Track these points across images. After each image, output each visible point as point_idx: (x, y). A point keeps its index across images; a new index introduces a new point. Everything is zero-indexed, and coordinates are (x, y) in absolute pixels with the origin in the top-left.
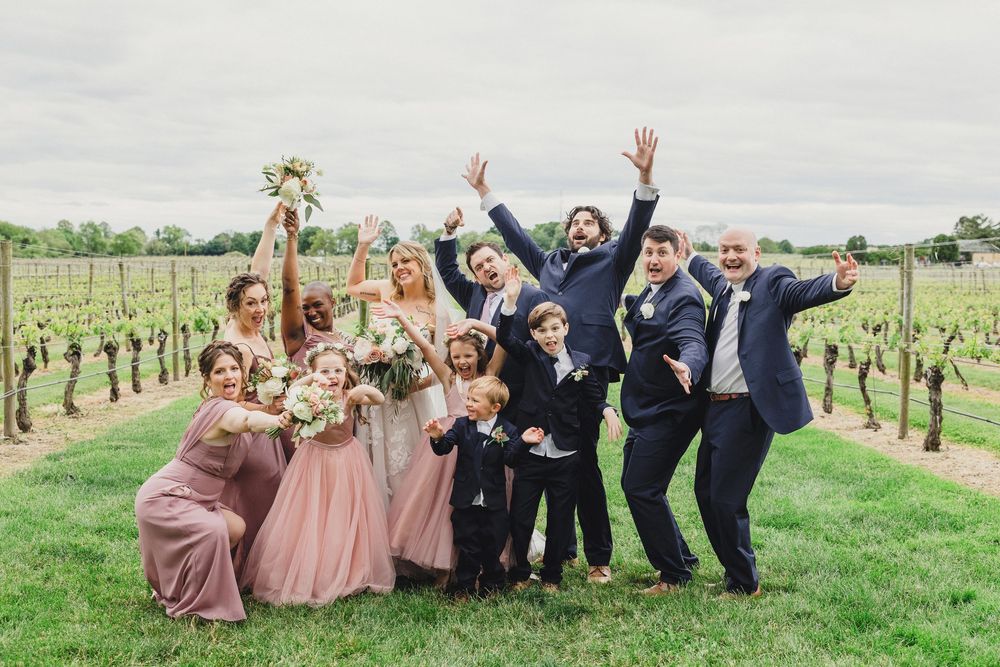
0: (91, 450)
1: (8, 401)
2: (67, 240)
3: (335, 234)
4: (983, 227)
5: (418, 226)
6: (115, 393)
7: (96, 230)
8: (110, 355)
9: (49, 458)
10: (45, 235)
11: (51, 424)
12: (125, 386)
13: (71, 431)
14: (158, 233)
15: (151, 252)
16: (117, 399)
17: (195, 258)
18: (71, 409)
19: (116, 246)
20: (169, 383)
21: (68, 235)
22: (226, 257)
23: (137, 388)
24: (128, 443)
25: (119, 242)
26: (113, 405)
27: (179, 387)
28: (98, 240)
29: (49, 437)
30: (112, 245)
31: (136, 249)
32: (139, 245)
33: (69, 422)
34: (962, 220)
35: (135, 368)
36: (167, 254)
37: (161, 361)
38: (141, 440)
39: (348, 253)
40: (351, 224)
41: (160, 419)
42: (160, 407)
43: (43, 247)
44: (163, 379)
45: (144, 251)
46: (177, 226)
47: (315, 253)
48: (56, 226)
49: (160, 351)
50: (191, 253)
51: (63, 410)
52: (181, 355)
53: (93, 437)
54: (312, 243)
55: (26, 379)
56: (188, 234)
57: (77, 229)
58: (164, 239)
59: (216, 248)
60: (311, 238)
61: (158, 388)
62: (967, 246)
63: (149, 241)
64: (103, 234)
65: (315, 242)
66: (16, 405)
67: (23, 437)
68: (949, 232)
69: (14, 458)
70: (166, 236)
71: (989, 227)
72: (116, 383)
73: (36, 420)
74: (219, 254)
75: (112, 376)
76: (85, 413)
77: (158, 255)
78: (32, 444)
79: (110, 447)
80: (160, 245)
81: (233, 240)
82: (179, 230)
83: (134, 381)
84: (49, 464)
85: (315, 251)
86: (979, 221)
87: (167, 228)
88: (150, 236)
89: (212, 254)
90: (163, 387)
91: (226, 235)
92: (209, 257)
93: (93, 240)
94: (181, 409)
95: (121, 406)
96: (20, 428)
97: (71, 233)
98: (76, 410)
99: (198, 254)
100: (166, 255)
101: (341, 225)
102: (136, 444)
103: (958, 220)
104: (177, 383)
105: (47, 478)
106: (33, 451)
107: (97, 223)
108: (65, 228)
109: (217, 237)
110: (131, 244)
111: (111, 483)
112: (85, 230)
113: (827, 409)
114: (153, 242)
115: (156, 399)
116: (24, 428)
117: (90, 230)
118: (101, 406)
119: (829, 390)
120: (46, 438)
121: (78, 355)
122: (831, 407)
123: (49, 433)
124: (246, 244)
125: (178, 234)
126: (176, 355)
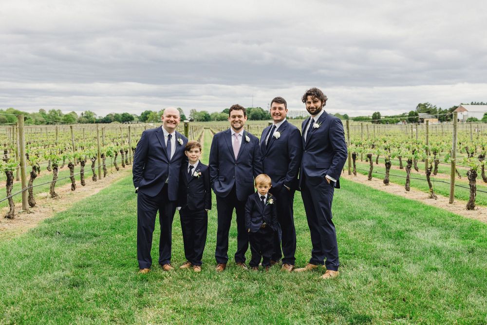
0: (67, 217)
1: (24, 192)
2: (44, 117)
3: (158, 114)
4: (428, 107)
5: (193, 110)
6: (73, 186)
7: (56, 113)
8: (71, 168)
9: (46, 221)
10: (34, 115)
11: (45, 202)
12: (78, 182)
13: (55, 206)
14: (82, 114)
15: (80, 122)
16: (75, 189)
18: (53, 195)
19: (65, 120)
20: (98, 181)
21: (44, 115)
22: (112, 124)
23: (83, 183)
24: (84, 213)
25: (66, 118)
26: (73, 192)
27: (102, 182)
28: (57, 117)
29: (44, 210)
30: (63, 120)
31: (73, 121)
32: (74, 119)
33: (53, 201)
34: (420, 105)
35: (82, 175)
37: (93, 171)
38: (90, 211)
42: (95, 193)
43: (33, 120)
44: (94, 179)
45: (76, 121)
46: (90, 111)
47: (149, 122)
48: (38, 112)
49: (93, 166)
50: (97, 122)
51: (50, 195)
52: (102, 167)
53: (65, 209)
54: (148, 118)
55: (32, 182)
56: (95, 114)
57: (47, 113)
58: (85, 117)
59: (107, 120)
60: (148, 116)
61: (93, 183)
62: (423, 115)
63: (79, 117)
64: (59, 114)
66: (27, 193)
67: (32, 210)
68: (414, 110)
69: (28, 221)
70: (86, 115)
71: (430, 108)
72: (74, 182)
73: (37, 201)
74: (109, 123)
75: (72, 179)
76: (60, 196)
77: (83, 123)
78: (36, 214)
79: (76, 215)
80: (84, 119)
81: (115, 117)
82: (91, 113)
83: (82, 180)
84: (46, 225)
85: (150, 121)
86: (427, 105)
87: (86, 112)
88: (79, 114)
89: (106, 123)
90: (95, 182)
91: (111, 115)
92: (105, 124)
93: (55, 117)
95: (77, 192)
96: (30, 205)
97: (45, 114)
98: (57, 195)
99: (100, 123)
100: (86, 123)
102: (88, 213)
103: (418, 105)
104: (101, 180)
105: (46, 233)
106: (37, 218)
107: (56, 110)
108: (42, 112)
109: (108, 115)
110: (71, 119)
111: (80, 237)
112: (51, 113)
113: (408, 189)
114: (81, 118)
115: (92, 189)
116: (32, 205)
117: (53, 113)
118: (68, 193)
119: (408, 180)
120: (43, 210)
121: (57, 169)
122: (409, 188)
123: (44, 207)
124: (120, 119)
125: (91, 114)
126: (99, 167)
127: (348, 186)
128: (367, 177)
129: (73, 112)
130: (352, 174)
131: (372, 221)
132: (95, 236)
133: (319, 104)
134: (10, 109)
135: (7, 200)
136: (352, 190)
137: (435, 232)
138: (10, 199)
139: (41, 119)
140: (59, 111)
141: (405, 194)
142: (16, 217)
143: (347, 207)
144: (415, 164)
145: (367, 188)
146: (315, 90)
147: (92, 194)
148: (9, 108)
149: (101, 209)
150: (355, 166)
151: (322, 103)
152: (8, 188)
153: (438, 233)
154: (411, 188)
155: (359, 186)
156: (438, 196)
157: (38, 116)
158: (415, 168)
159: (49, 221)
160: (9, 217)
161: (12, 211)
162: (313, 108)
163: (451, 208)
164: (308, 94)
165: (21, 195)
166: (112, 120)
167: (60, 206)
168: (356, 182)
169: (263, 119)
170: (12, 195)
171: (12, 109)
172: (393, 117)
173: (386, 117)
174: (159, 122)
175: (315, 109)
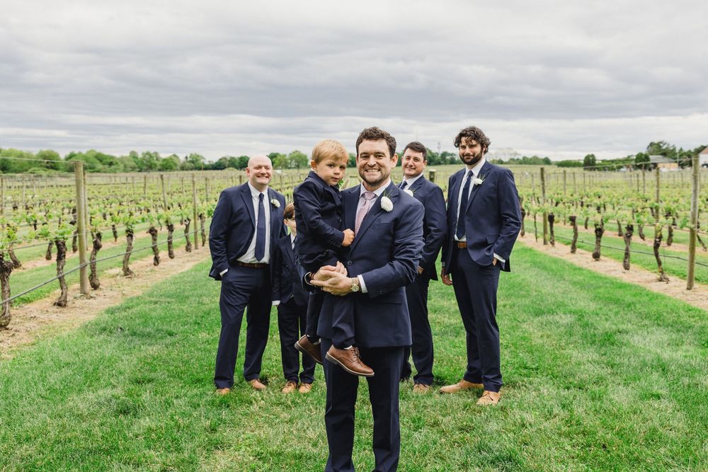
0: (138, 304)
1: (82, 269)
3: (287, 157)
4: (664, 147)
6: (157, 260)
7: (151, 157)
8: (153, 235)
9: (107, 311)
11: (114, 283)
12: (163, 254)
13: (127, 288)
14: (186, 158)
15: (183, 168)
16: (158, 263)
17: (208, 171)
18: (127, 272)
19: (162, 165)
20: (192, 251)
22: (226, 171)
23: (171, 255)
24: (163, 299)
25: (164, 163)
26: (156, 268)
27: (198, 254)
28: (152, 162)
29: (111, 293)
30: (160, 165)
31: (174, 167)
32: (176, 165)
33: (125, 281)
34: (652, 144)
35: (170, 243)
36: (192, 169)
37: (187, 238)
38: (172, 296)
39: (295, 168)
40: (296, 151)
41: (185, 278)
42: (184, 270)
43: (122, 166)
44: (188, 249)
45: (178, 168)
48: (128, 155)
49: (186, 231)
50: (206, 169)
51: (122, 273)
52: (200, 232)
53: (139, 293)
55: (95, 254)
56: (203, 158)
57: (140, 156)
58: (190, 161)
59: (219, 166)
61: (186, 255)
62: (655, 159)
63: (181, 162)
64: (155, 158)
65: (276, 161)
66: (88, 271)
67: (93, 293)
68: (644, 151)
69: (85, 311)
70: (191, 159)
71: (667, 148)
72: (158, 254)
73: (103, 280)
74: (221, 169)
75: (155, 249)
76: (137, 274)
77: (186, 170)
78: (99, 299)
79: (151, 302)
80: (188, 164)
81: (229, 161)
82: (198, 156)
83: (169, 251)
86: (661, 145)
87: (191, 155)
88: (182, 158)
89: (218, 169)
90: (189, 254)
91: (225, 158)
92: (216, 171)
93: (149, 162)
94: (199, 271)
95: (161, 268)
96: (92, 287)
97: (137, 158)
98: (131, 273)
99: (210, 169)
101: (291, 152)
102: (169, 299)
103: (649, 144)
104: (197, 251)
105: (104, 329)
106: (98, 306)
107: (152, 152)
108: (134, 155)
109: (220, 160)
110: (171, 164)
111: (149, 335)
112: (144, 157)
113: (627, 267)
114: (184, 163)
115: (183, 263)
116: (95, 287)
117: (147, 157)
118: (148, 269)
119: (627, 255)
120: (109, 293)
121: (132, 236)
122: (629, 266)
123: (111, 290)
124: (237, 164)
125: (198, 158)
126: (196, 233)
127: (540, 263)
128: (569, 248)
129: (175, 156)
130: (549, 243)
131: (569, 316)
132: (171, 334)
133: (478, 149)
134: (91, 151)
135: (58, 280)
136: (545, 268)
137: (662, 335)
138: (61, 279)
139: (133, 164)
140: (156, 153)
141: (623, 274)
142: (69, 304)
143: (535, 293)
144: (640, 229)
145: (568, 265)
146: (473, 129)
147: (180, 272)
148: (89, 150)
149: (186, 294)
150: (552, 232)
151: (482, 149)
152: (58, 264)
153: (666, 337)
154: (632, 266)
155: (556, 261)
156: (671, 278)
157: (128, 160)
158: (640, 236)
159: (111, 311)
160: (60, 304)
161: (64, 295)
162: (468, 155)
163: (689, 297)
164: (461, 135)
165: (78, 272)
166: (227, 166)
167: (133, 288)
168: (554, 255)
169: (432, 163)
170: (64, 273)
171: (94, 151)
172: (613, 161)
173: (603, 161)
174: (289, 168)
175: (472, 157)
